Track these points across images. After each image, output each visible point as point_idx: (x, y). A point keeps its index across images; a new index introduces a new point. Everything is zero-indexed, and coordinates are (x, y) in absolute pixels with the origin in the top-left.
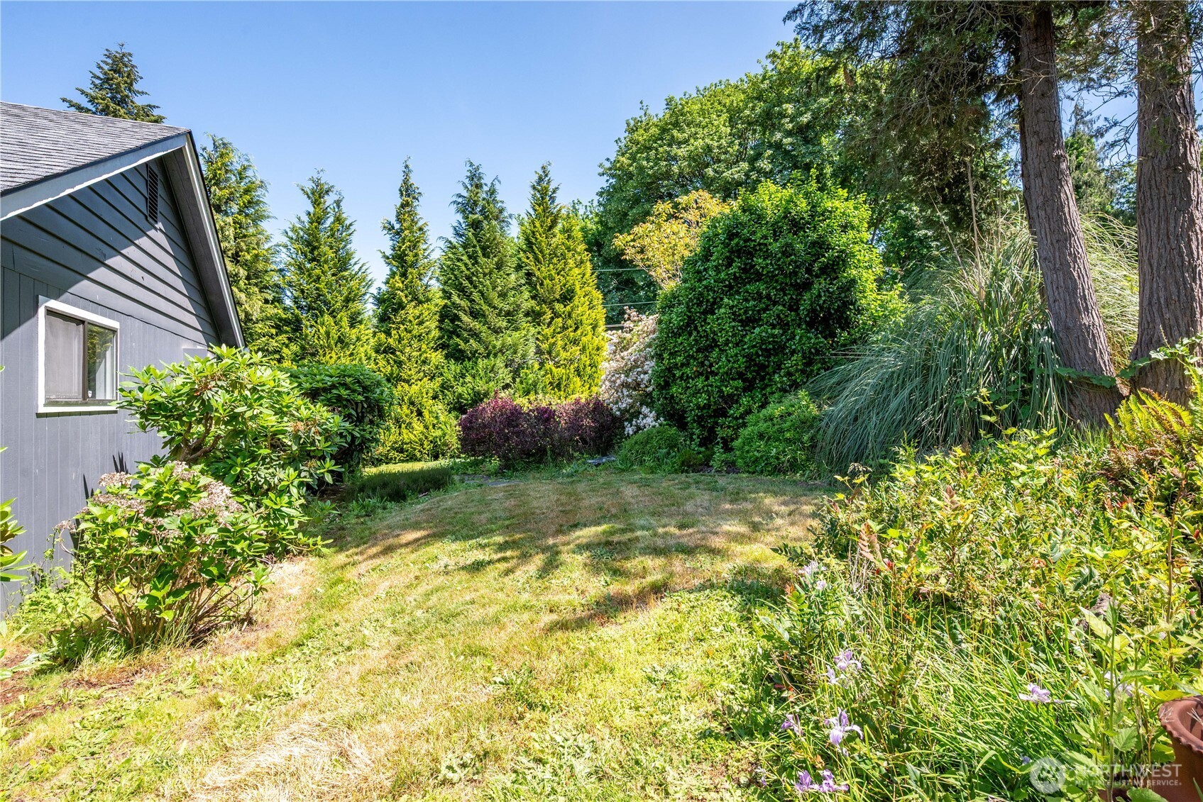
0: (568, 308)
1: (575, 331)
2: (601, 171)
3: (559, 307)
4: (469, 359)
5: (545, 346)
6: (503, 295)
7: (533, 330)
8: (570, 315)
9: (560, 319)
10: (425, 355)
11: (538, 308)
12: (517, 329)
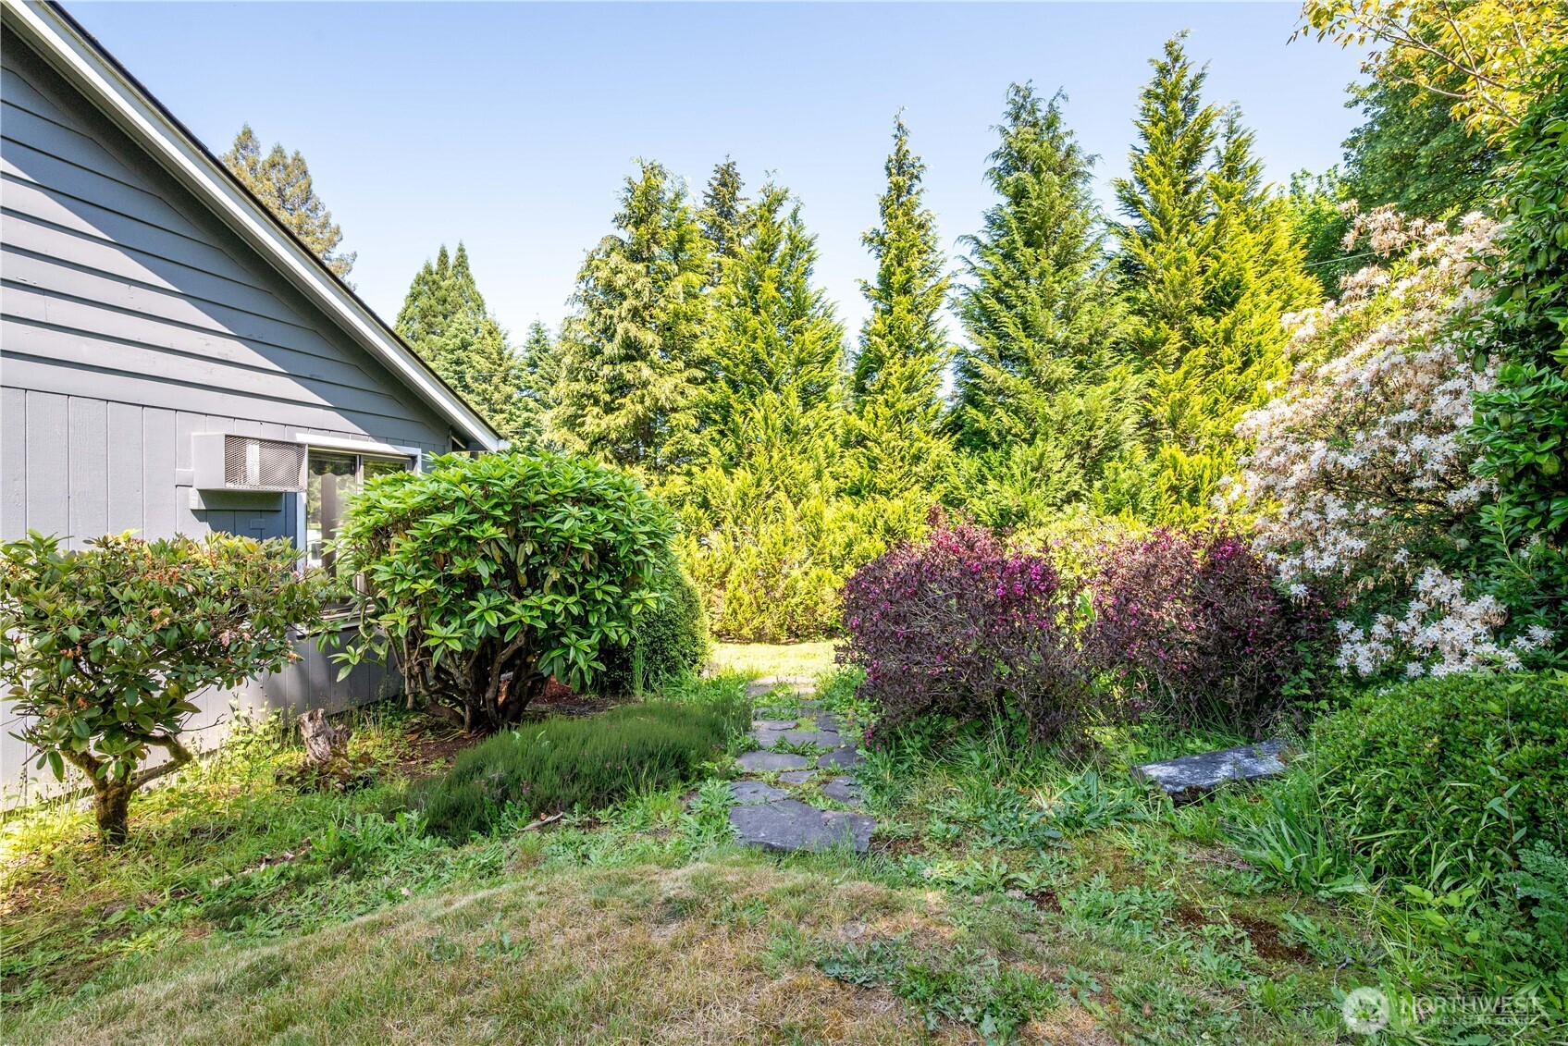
0: (1225, 322)
1: (1241, 370)
2: (1352, 97)
3: (1202, 325)
4: (995, 447)
5: (1162, 413)
6: (1067, 316)
7: (1134, 382)
8: (1228, 340)
9: (1203, 350)
10: (917, 445)
11: (1149, 332)
12: (1097, 381)
